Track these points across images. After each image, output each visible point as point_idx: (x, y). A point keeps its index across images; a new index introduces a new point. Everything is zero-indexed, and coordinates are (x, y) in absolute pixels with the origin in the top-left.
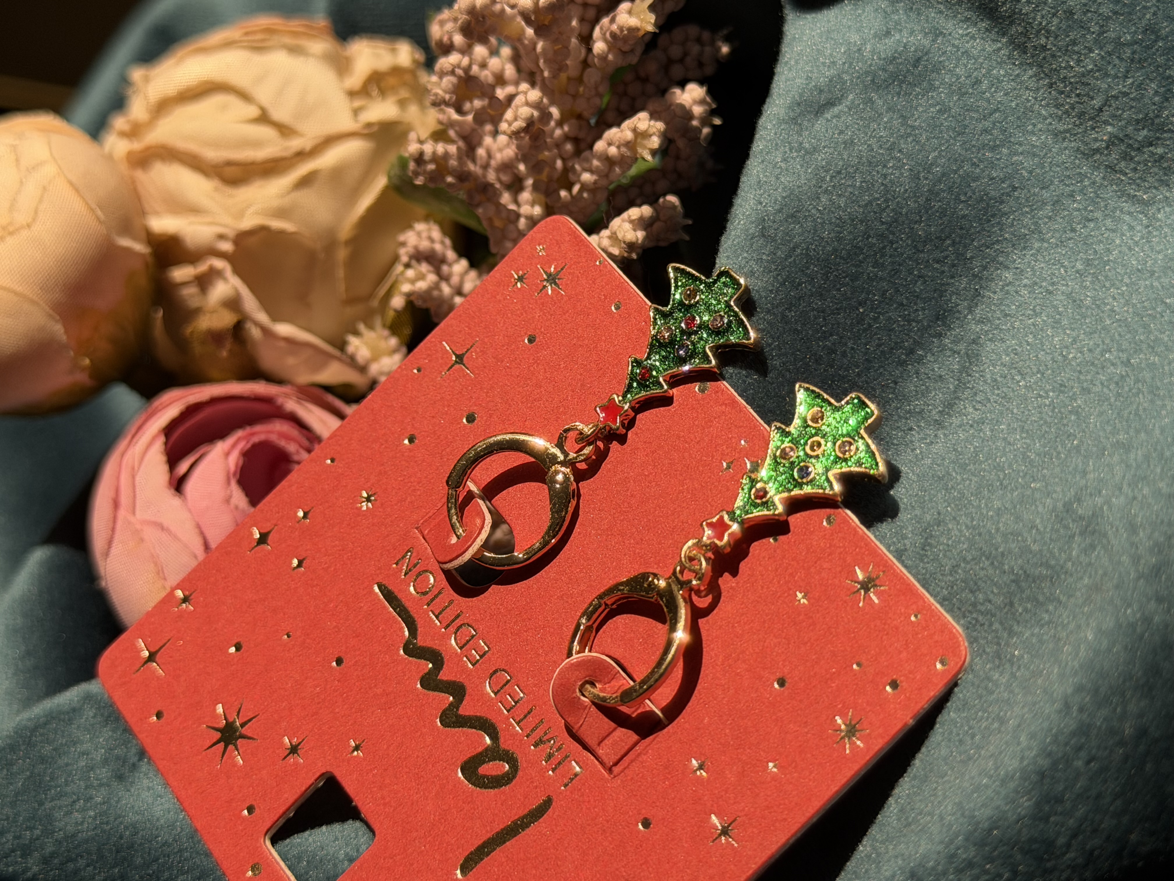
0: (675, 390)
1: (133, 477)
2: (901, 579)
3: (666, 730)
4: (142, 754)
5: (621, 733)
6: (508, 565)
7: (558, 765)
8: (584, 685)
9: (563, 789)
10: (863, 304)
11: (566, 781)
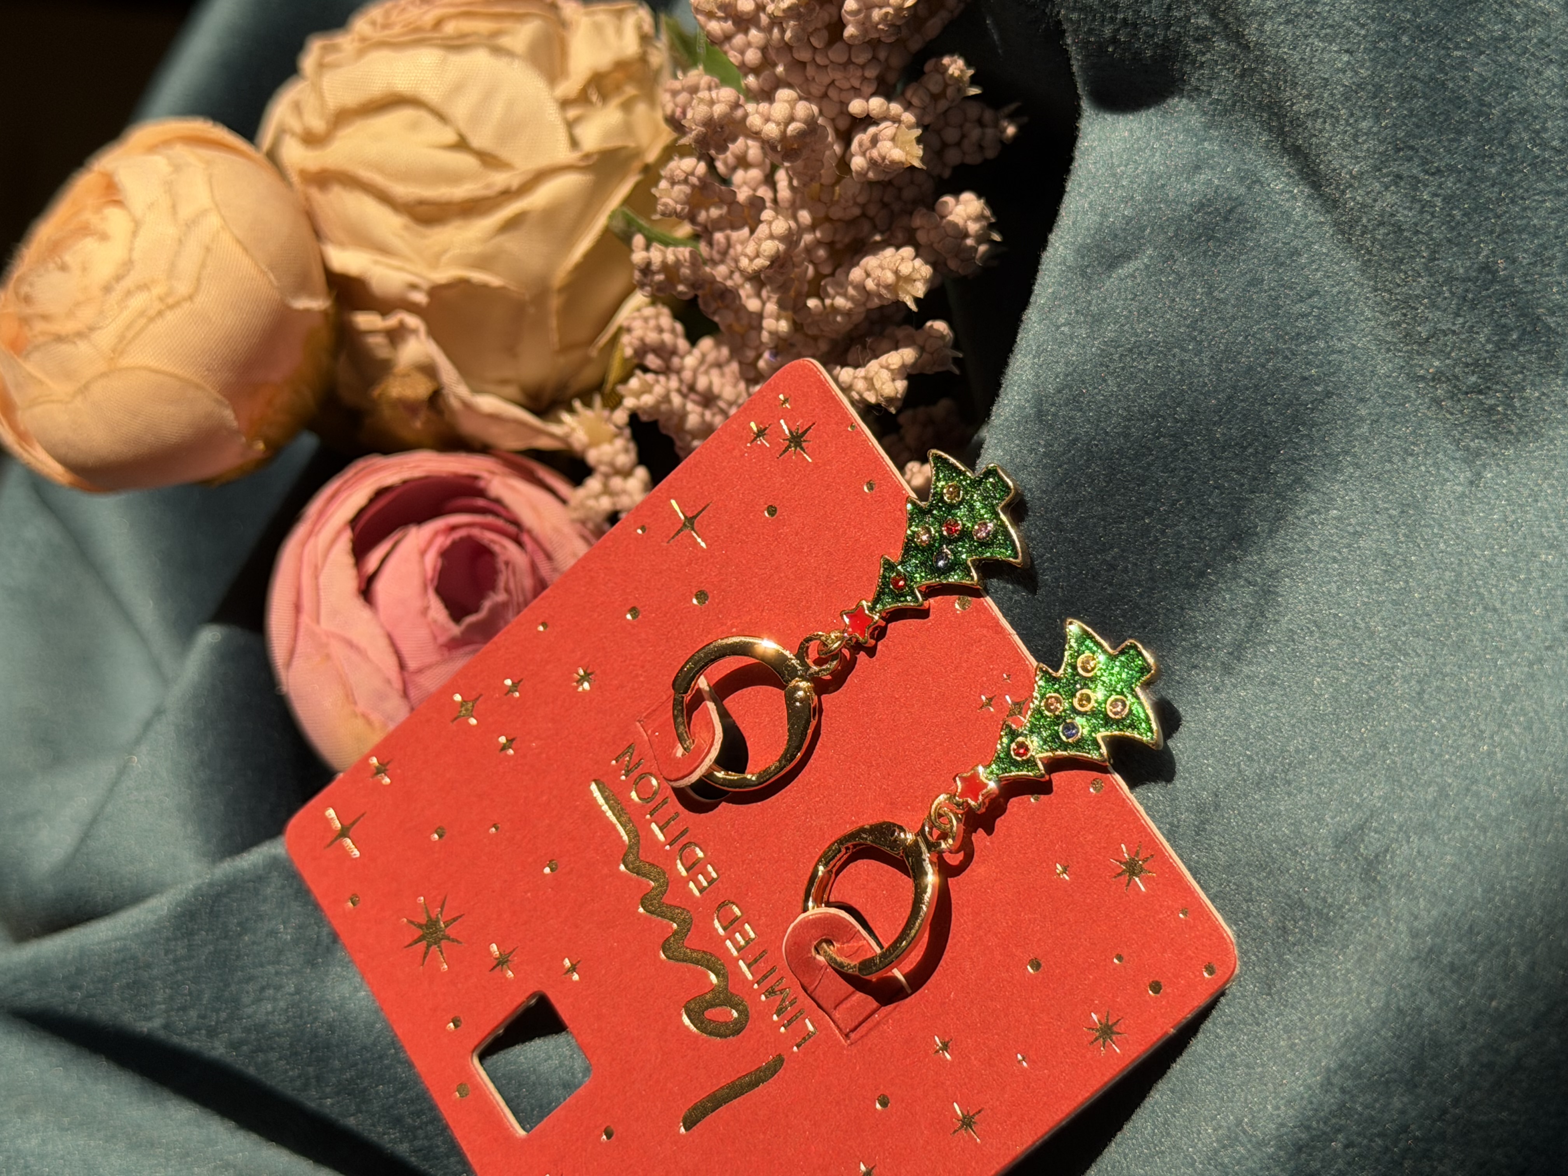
0: (931, 600)
1: (316, 577)
2: (1172, 868)
3: (907, 1000)
4: (334, 937)
5: (859, 995)
6: (740, 787)
7: (790, 1022)
8: (820, 943)
9: (795, 1049)
10: (1149, 513)
11: (798, 1040)
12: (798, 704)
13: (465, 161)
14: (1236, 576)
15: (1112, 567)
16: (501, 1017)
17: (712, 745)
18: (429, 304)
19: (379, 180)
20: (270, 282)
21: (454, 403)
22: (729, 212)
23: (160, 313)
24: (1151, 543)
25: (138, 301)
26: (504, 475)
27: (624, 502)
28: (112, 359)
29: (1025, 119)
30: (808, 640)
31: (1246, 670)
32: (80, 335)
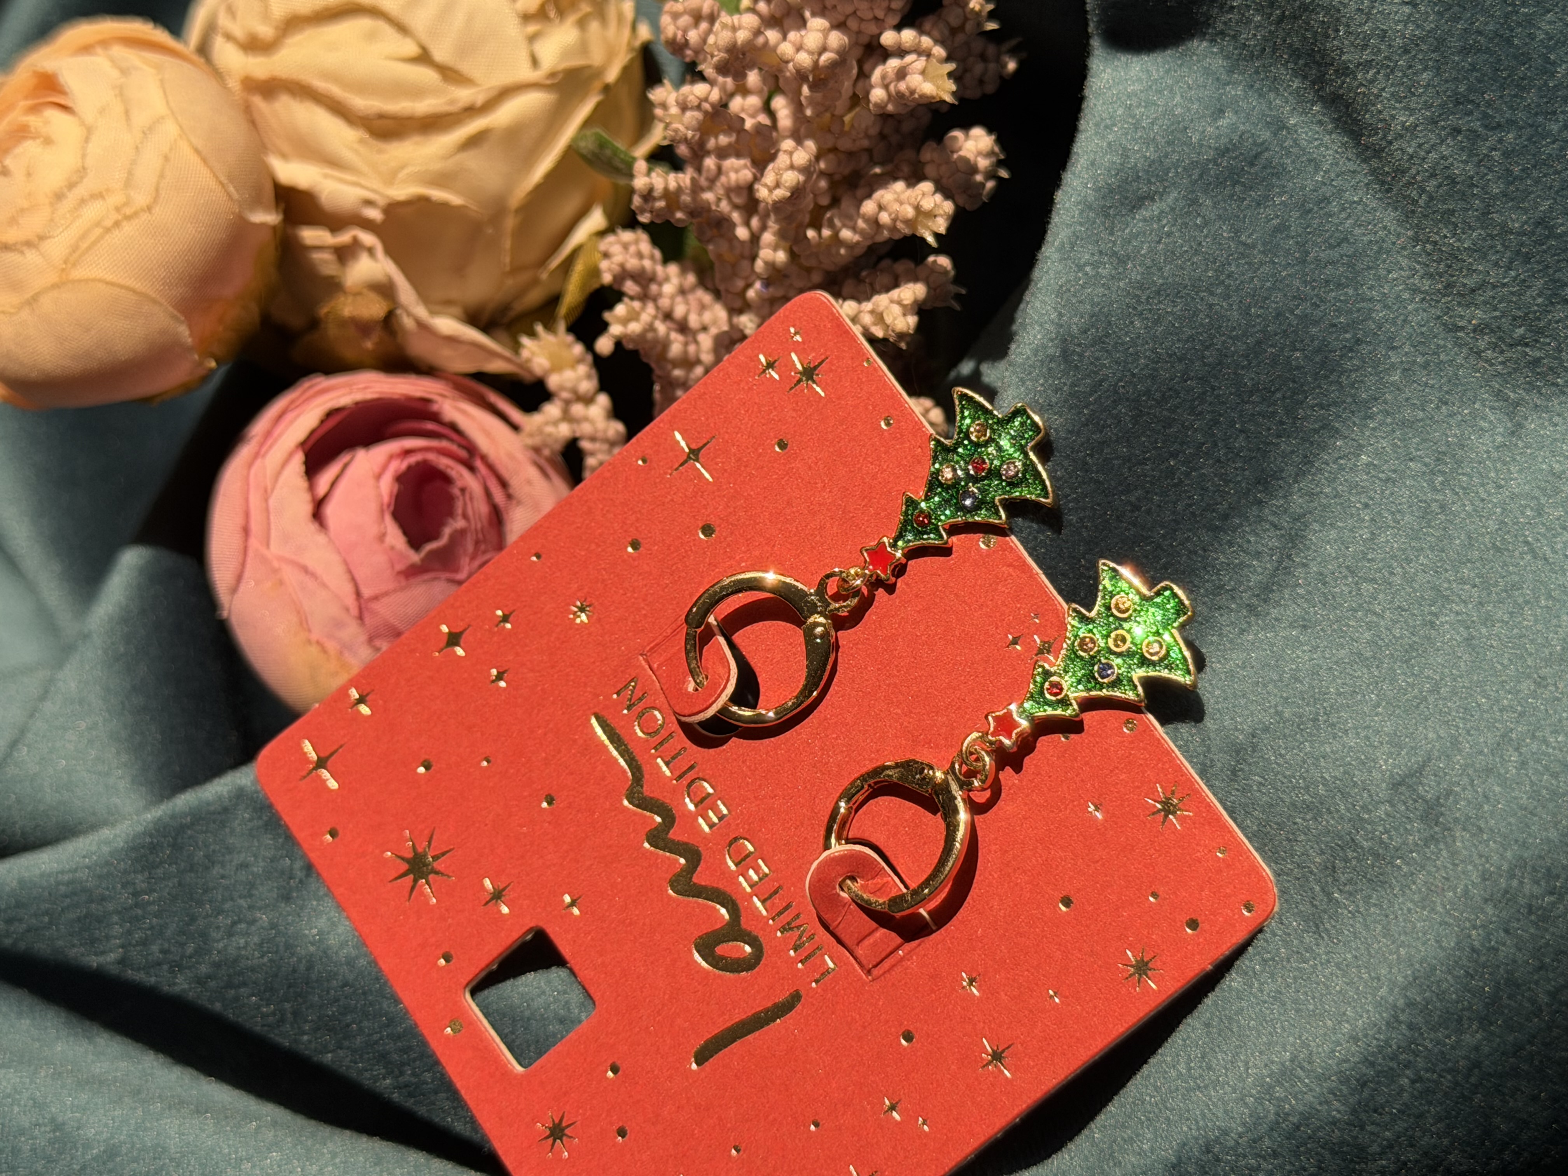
0: (954, 539)
1: (266, 501)
2: (1209, 806)
3: (934, 935)
4: (309, 868)
5: (882, 932)
6: (756, 723)
7: (808, 957)
8: (844, 880)
9: (814, 985)
10: (1174, 455)
11: (817, 976)
12: (818, 640)
13: (426, 75)
14: (1260, 519)
15: (1136, 508)
16: (495, 953)
17: (728, 680)
18: (384, 222)
19: (336, 91)
20: (229, 195)
21: (408, 323)
22: (737, 141)
23: (117, 224)
24: (1176, 485)
25: (93, 211)
26: (454, 399)
27: (586, 429)
28: (63, 270)
29: (1024, 55)
30: (828, 576)
31: (1274, 612)
32: (29, 244)
